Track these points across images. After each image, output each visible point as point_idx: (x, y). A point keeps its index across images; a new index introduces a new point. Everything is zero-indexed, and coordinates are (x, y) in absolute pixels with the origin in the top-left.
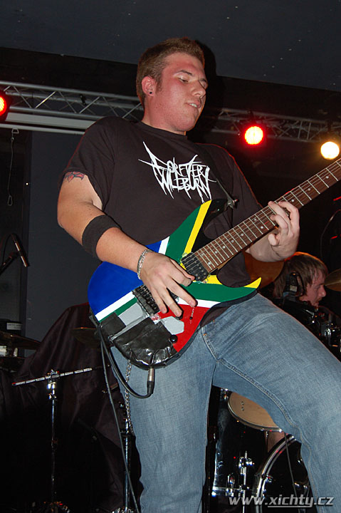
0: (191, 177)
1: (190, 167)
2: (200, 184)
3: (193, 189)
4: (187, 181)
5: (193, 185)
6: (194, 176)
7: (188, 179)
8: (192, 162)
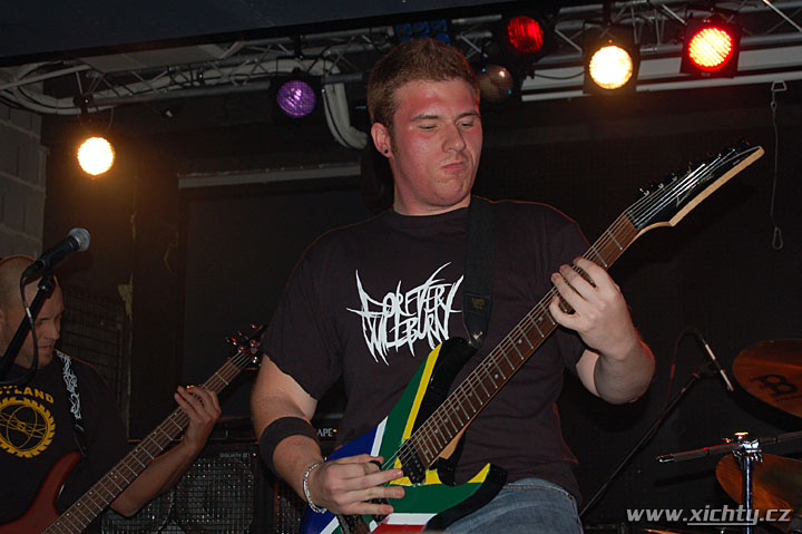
0: (423, 312)
1: (424, 293)
2: (434, 327)
3: (422, 337)
4: (414, 324)
5: (422, 331)
6: (427, 310)
7: (416, 320)
8: (430, 281)
